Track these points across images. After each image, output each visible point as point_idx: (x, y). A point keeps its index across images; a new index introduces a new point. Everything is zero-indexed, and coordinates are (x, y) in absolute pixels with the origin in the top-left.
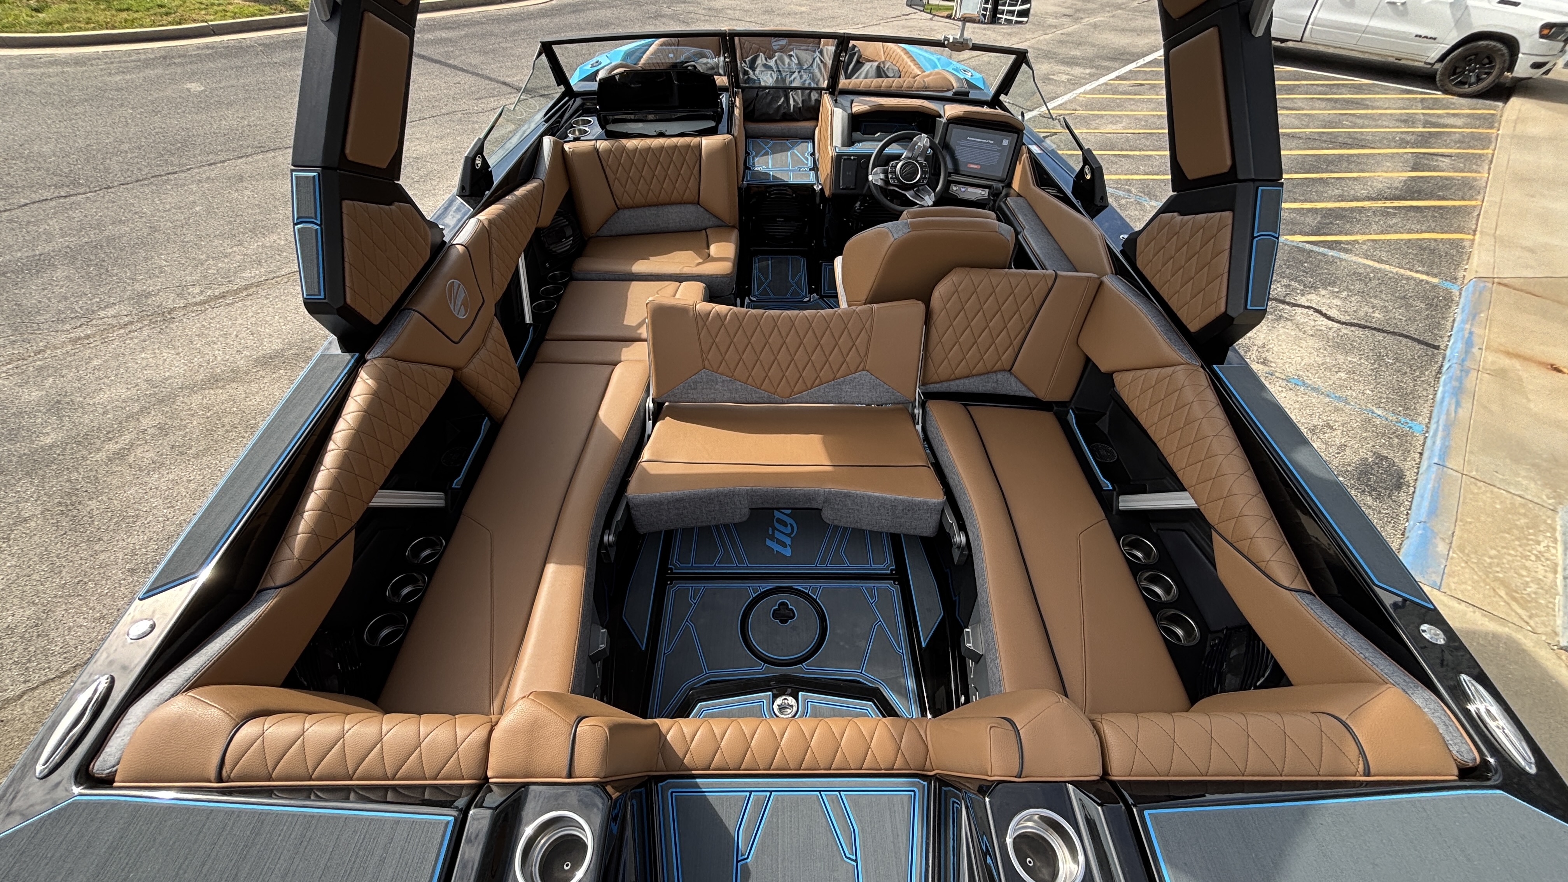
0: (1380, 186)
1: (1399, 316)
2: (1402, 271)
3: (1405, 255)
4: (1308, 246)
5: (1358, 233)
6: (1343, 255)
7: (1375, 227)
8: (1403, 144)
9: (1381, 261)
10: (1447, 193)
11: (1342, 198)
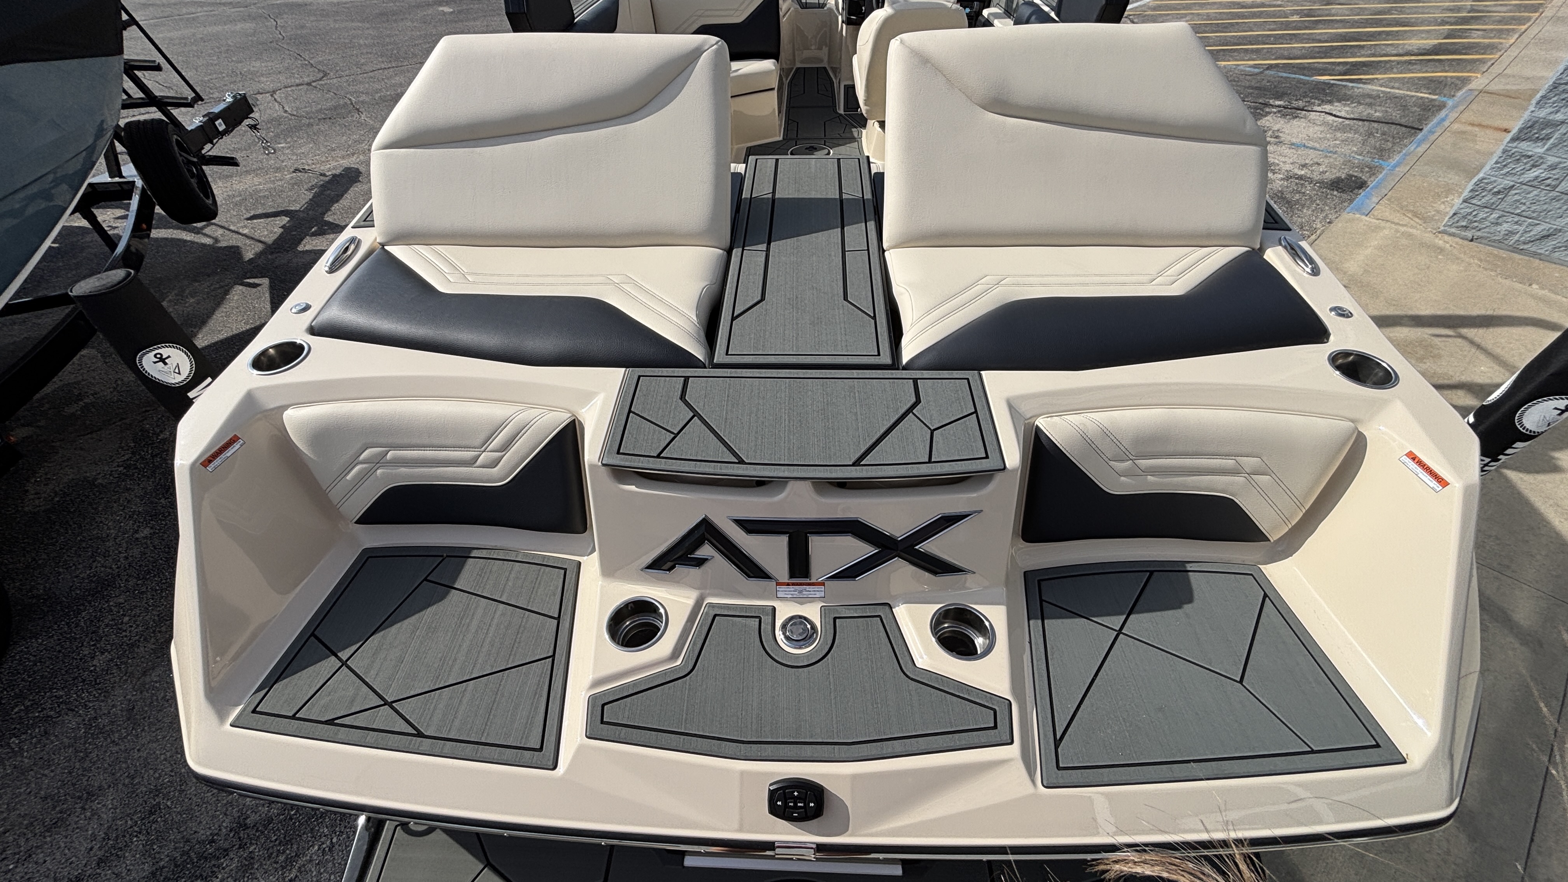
0: (1410, 48)
1: (1396, 115)
2: (1409, 93)
3: (1414, 84)
4: (1332, 82)
5: (1380, 74)
6: (1361, 85)
7: (1395, 70)
8: (1443, 23)
9: (1393, 88)
10: (1470, 52)
11: (1374, 55)
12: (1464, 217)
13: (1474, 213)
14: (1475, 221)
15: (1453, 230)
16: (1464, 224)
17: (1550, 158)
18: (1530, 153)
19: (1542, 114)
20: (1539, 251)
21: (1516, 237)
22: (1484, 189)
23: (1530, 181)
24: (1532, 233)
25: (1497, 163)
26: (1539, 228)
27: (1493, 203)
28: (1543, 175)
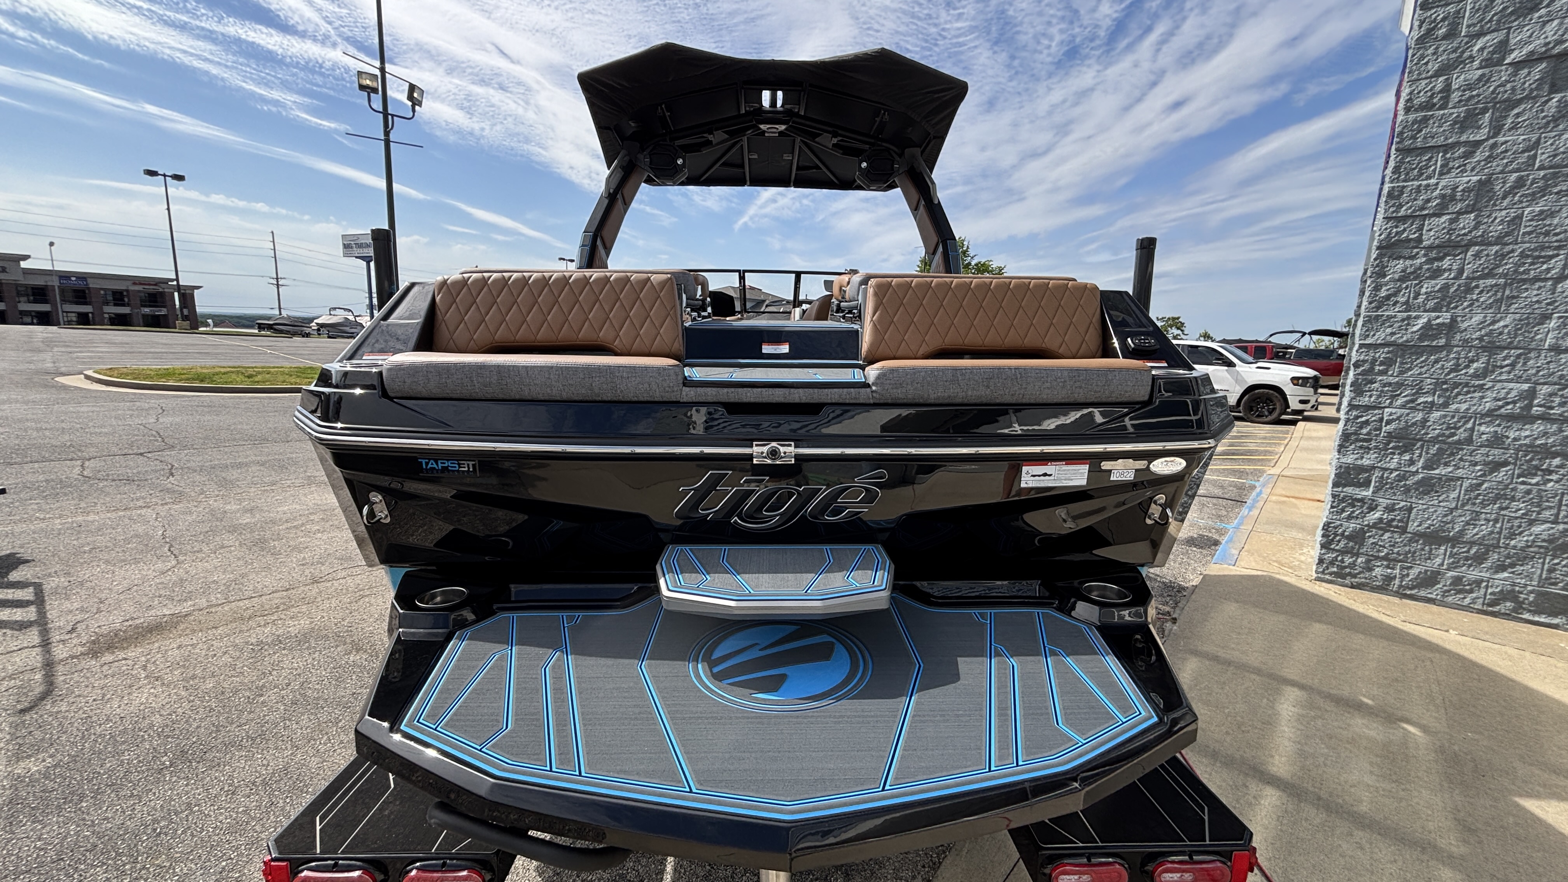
12: (1332, 563)
13: (1339, 558)
14: (1346, 567)
15: (1327, 577)
16: (1335, 569)
17: (1381, 500)
18: (1359, 497)
19: (1349, 459)
20: (1429, 596)
21: (1397, 582)
22: (1336, 535)
23: (1375, 524)
24: (1411, 577)
25: (1332, 507)
26: (1414, 573)
27: (1353, 548)
28: (1385, 517)
